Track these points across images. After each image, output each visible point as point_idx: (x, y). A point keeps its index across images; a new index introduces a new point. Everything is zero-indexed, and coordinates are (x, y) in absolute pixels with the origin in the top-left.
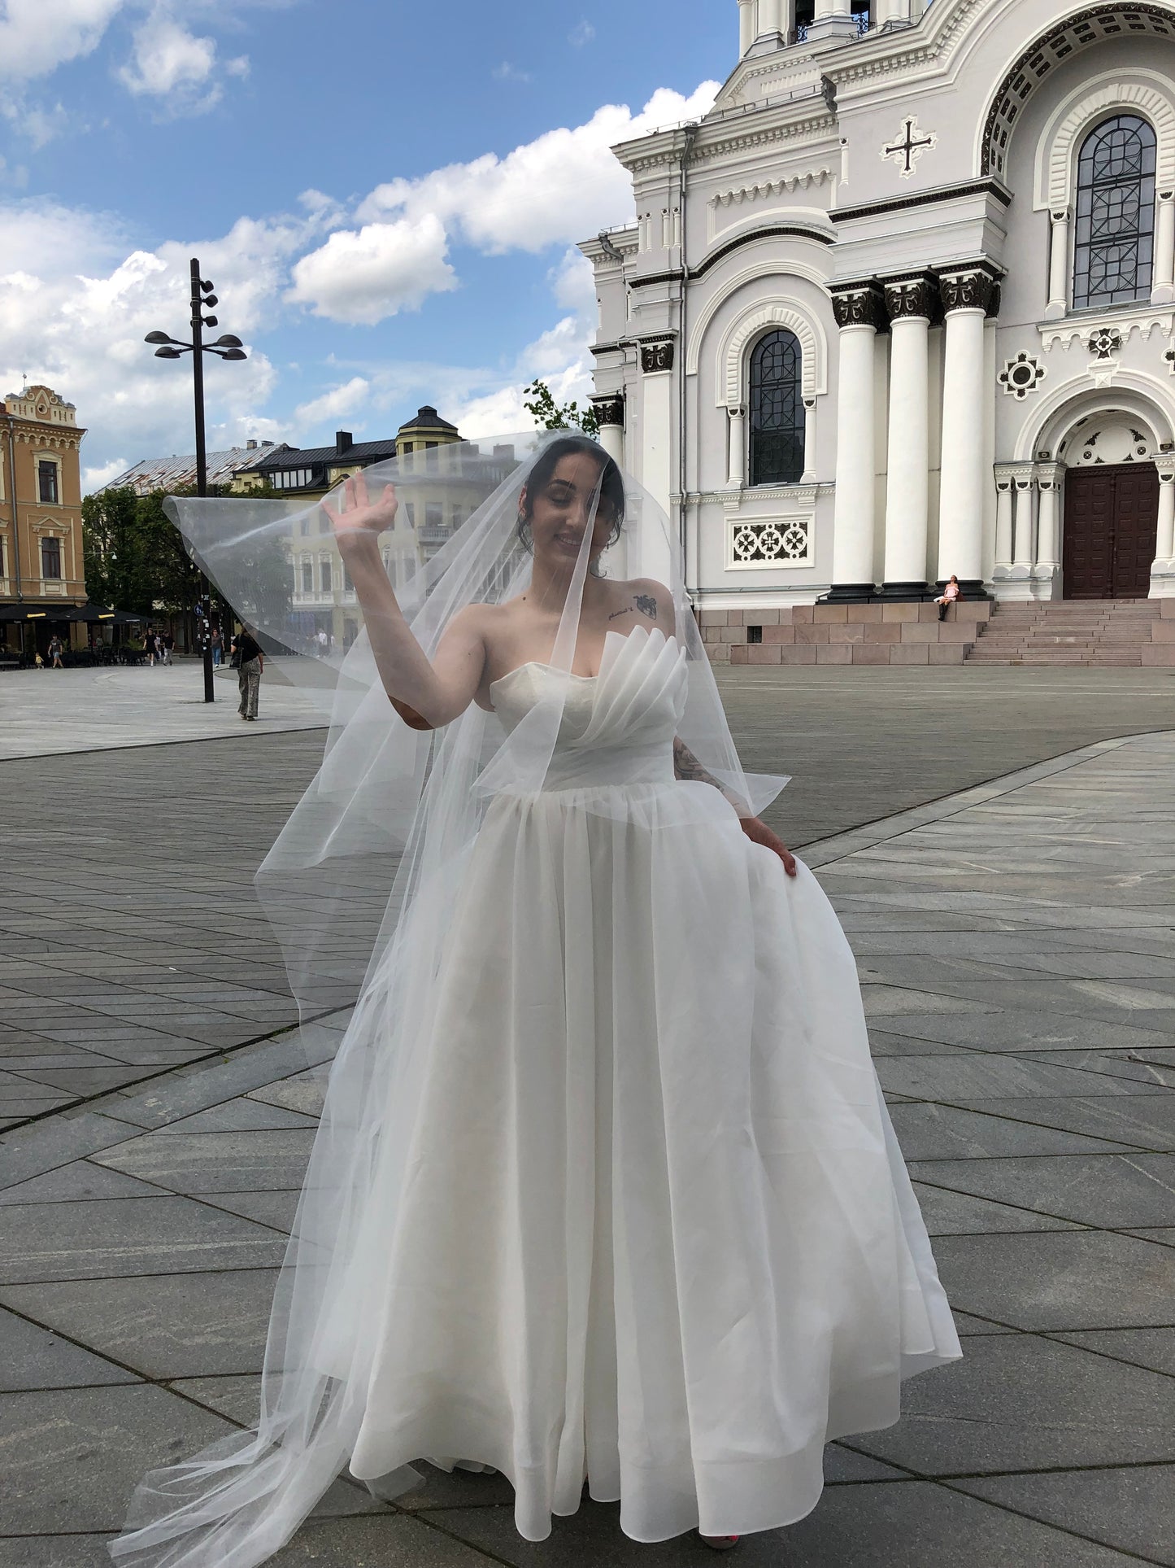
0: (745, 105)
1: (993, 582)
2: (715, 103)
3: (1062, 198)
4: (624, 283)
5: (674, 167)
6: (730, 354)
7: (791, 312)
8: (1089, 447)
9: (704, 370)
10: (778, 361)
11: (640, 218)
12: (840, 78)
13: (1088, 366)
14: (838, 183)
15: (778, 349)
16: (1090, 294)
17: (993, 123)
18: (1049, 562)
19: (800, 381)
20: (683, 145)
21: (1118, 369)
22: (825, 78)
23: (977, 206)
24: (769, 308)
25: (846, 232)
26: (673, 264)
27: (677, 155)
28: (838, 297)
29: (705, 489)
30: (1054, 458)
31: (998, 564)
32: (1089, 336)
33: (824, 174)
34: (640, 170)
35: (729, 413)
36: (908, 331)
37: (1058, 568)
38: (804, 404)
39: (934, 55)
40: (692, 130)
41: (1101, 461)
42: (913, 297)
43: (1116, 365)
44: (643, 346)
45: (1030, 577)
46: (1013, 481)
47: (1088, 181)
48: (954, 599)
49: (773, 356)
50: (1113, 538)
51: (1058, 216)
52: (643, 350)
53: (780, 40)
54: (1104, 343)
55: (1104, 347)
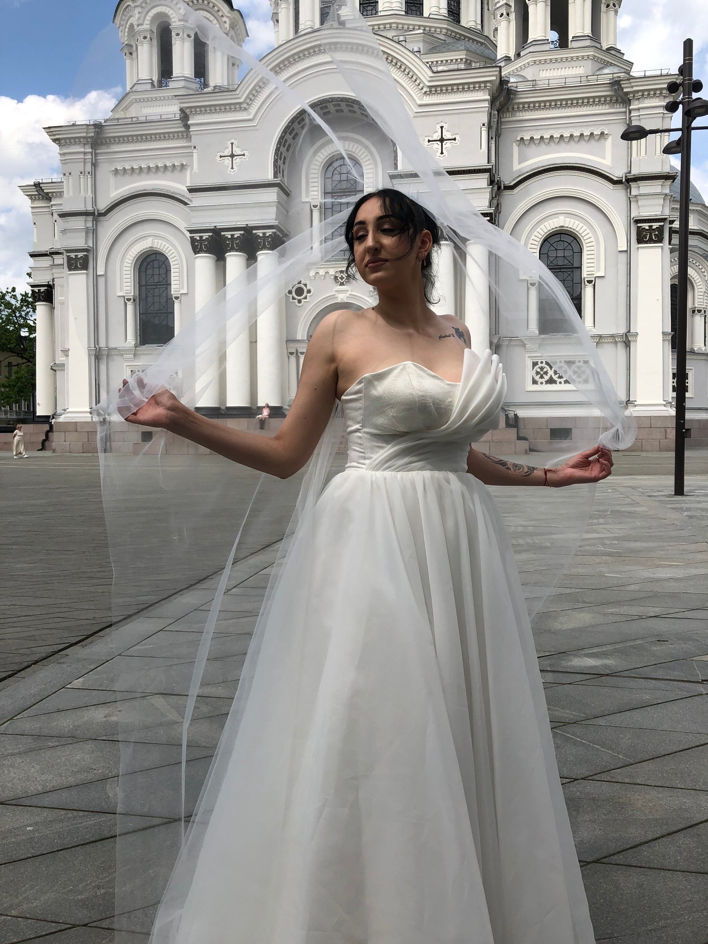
0: (132, 118)
1: (288, 408)
2: (111, 114)
3: (317, 197)
4: (52, 214)
5: (87, 146)
6: (126, 264)
7: (164, 243)
9: (109, 274)
10: (156, 271)
11: (65, 175)
12: (191, 112)
13: (335, 289)
14: (191, 171)
15: (156, 264)
16: (334, 251)
17: (279, 151)
19: (170, 284)
20: (93, 135)
21: (349, 292)
22: (181, 110)
23: (272, 195)
24: (150, 239)
25: (198, 200)
26: (87, 206)
27: (89, 140)
28: (193, 237)
29: (112, 345)
32: (334, 273)
33: (182, 165)
34: (64, 145)
35: (126, 300)
36: (234, 261)
38: (174, 298)
39: (245, 108)
40: (98, 126)
42: (238, 241)
43: (348, 290)
44: (68, 254)
46: (297, 350)
47: (329, 189)
48: (267, 417)
49: (153, 268)
51: (315, 207)
52: (68, 257)
53: (152, 84)
54: (342, 278)
55: (342, 280)
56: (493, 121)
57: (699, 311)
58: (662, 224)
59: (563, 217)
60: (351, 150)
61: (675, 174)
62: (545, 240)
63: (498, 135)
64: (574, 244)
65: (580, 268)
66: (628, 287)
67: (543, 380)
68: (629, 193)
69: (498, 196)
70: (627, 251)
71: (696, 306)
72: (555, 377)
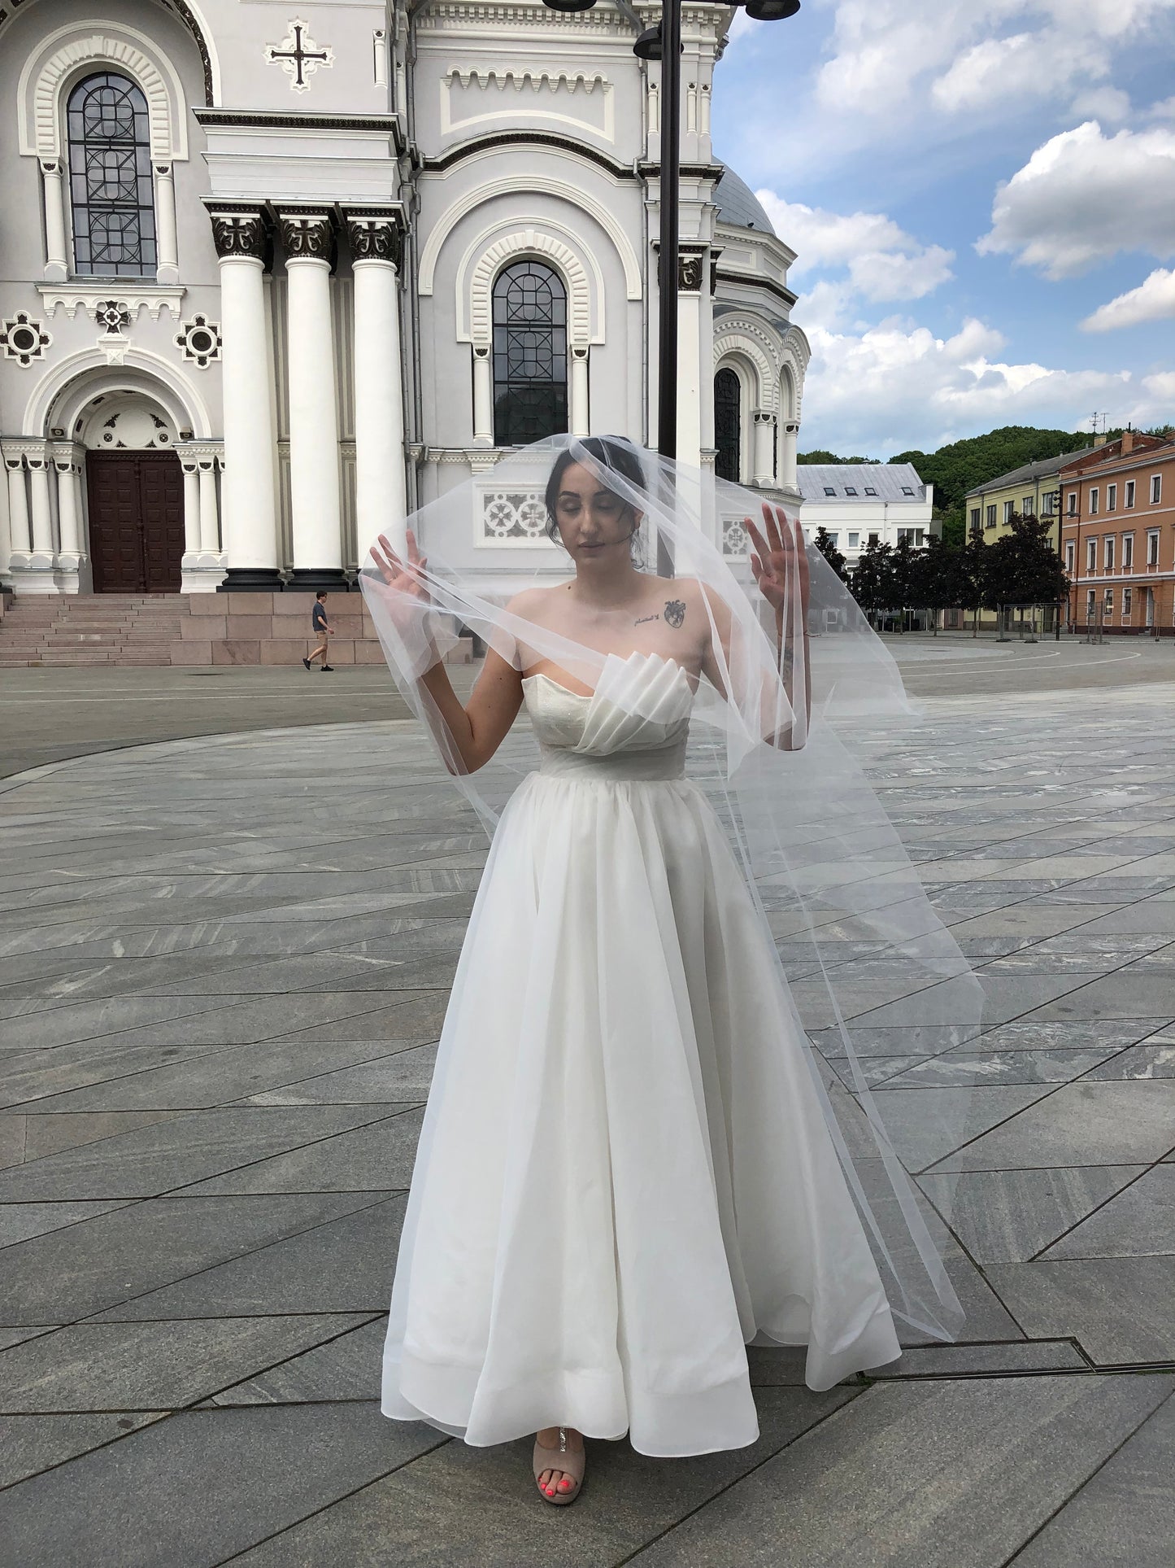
1: (9, 572)
3: (51, 148)
8: (109, 429)
13: (98, 339)
16: (92, 261)
18: (73, 551)
21: (129, 347)
30: (70, 437)
31: (14, 552)
32: (95, 307)
37: (85, 559)
41: (123, 446)
43: (127, 342)
45: (53, 568)
46: (24, 458)
47: (78, 136)
50: (142, 528)
51: (49, 167)
54: (112, 317)
55: (112, 321)
56: (400, 31)
57: (766, 417)
58: (699, 256)
59: (533, 231)
60: (119, 57)
61: (720, 169)
62: (503, 271)
63: (411, 62)
64: (553, 282)
65: (565, 327)
66: (645, 366)
67: (504, 529)
68: (644, 196)
69: (414, 181)
70: (642, 301)
71: (761, 408)
72: (524, 525)
